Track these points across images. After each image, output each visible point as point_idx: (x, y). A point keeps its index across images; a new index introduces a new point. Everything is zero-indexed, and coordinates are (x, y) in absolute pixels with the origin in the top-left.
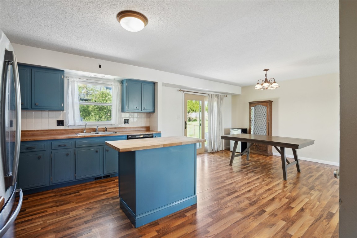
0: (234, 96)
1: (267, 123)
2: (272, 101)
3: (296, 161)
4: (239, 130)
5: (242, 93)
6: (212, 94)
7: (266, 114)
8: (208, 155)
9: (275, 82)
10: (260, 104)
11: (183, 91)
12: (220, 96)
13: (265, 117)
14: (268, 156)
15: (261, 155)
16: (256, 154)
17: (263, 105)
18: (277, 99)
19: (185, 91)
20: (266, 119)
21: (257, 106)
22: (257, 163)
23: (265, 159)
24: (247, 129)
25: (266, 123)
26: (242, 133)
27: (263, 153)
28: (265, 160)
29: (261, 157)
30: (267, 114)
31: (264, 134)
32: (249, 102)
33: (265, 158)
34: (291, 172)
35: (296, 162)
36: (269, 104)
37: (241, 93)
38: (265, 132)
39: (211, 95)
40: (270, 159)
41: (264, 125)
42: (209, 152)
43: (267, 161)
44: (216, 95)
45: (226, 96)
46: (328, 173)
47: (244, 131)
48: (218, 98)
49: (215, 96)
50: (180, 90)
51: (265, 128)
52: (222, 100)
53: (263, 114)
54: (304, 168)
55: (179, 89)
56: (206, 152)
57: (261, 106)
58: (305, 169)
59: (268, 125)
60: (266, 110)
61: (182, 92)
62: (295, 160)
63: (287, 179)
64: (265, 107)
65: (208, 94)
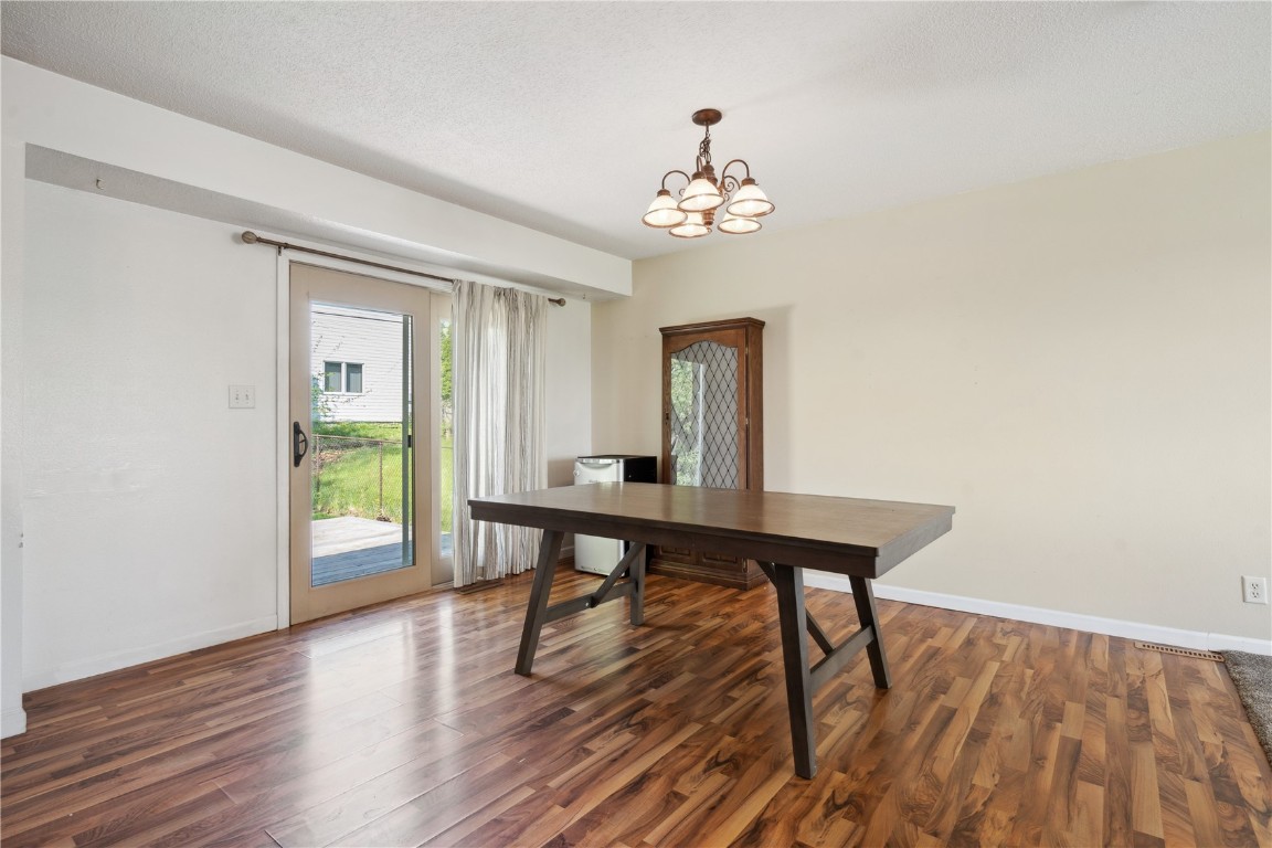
0: (604, 302)
1: (739, 424)
2: (762, 324)
3: (868, 630)
4: (614, 466)
5: (634, 288)
6: (472, 285)
7: (734, 386)
8: (455, 601)
9: (749, 181)
10: (706, 335)
11: (281, 246)
12: (521, 299)
13: (728, 397)
14: (744, 588)
15: (714, 582)
16: (695, 579)
17: (721, 342)
18: (784, 312)
19: (287, 246)
20: (734, 407)
21: (696, 347)
22: (677, 641)
23: (728, 609)
24: (655, 458)
25: (733, 428)
26: (627, 479)
27: (725, 576)
28: (728, 616)
29: (713, 599)
30: (739, 382)
31: (728, 482)
32: (661, 330)
33: (732, 600)
34: (840, 698)
35: (866, 637)
36: (747, 334)
37: (630, 288)
38: (733, 471)
39: (465, 289)
40: (751, 605)
41: (728, 439)
42: (457, 583)
43: (735, 621)
44: (499, 293)
45: (560, 302)
46: (1022, 683)
47: (641, 470)
48: (513, 308)
49: (489, 295)
50: (247, 238)
51: (733, 450)
52: (533, 316)
53: (724, 386)
54: (905, 657)
55: (241, 230)
56: (441, 585)
57: (714, 346)
58: (911, 661)
59: (743, 434)
60: (734, 364)
61: (272, 250)
62: (864, 626)
63: (814, 767)
64: (729, 353)
65: (451, 281)
